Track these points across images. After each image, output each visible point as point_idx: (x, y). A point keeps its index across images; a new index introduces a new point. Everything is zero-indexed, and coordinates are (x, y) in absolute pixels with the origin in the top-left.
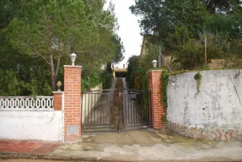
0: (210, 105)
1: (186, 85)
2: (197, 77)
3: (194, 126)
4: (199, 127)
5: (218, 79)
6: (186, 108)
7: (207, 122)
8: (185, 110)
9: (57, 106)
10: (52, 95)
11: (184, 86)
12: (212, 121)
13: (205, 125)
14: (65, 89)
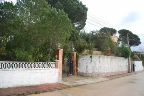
0: (94, 66)
1: (87, 59)
2: (91, 57)
3: (89, 73)
4: (91, 73)
5: (96, 58)
6: (87, 67)
7: (93, 71)
8: (87, 68)
9: (56, 67)
10: (55, 61)
11: (86, 59)
12: (94, 71)
13: (93, 72)
14: (59, 59)
